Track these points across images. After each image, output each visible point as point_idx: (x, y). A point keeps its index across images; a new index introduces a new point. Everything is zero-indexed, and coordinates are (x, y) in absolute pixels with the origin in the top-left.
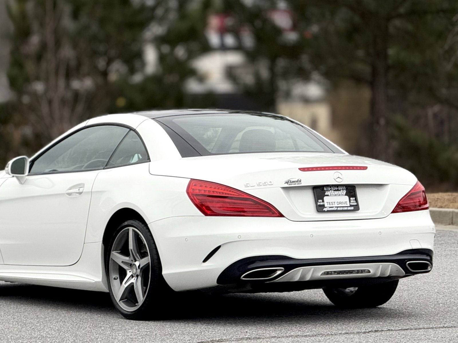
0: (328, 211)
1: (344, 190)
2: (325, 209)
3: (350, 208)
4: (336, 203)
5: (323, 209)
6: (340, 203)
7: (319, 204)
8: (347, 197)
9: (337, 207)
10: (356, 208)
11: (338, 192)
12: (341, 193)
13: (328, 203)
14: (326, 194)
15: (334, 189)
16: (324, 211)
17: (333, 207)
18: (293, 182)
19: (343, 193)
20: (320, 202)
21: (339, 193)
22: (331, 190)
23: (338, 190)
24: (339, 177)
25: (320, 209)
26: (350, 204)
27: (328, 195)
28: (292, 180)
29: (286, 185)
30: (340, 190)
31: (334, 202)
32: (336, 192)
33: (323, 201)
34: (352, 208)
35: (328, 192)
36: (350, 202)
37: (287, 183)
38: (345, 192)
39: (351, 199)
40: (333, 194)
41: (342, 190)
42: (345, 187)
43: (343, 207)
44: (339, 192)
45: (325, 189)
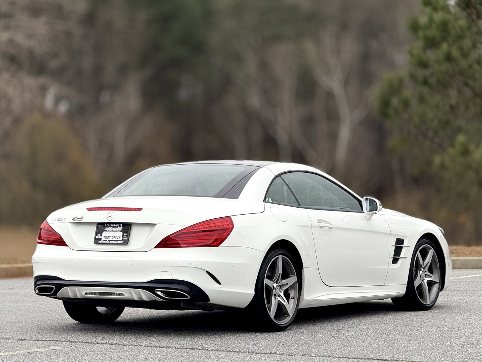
0: (102, 244)
1: (121, 227)
2: (100, 242)
3: (119, 242)
4: (111, 238)
5: (99, 241)
6: (115, 237)
7: (97, 237)
8: (122, 233)
9: (110, 241)
10: (125, 242)
11: (115, 228)
12: (117, 230)
13: (105, 237)
14: (105, 230)
15: (113, 226)
16: (99, 243)
17: (106, 240)
18: (78, 218)
19: (119, 230)
20: (99, 236)
21: (116, 230)
22: (110, 226)
23: (116, 227)
24: (110, 216)
25: (97, 241)
26: (122, 239)
27: (107, 231)
28: (78, 217)
29: (73, 221)
30: (118, 227)
31: (110, 237)
32: (114, 229)
33: (101, 235)
34: (122, 242)
35: (108, 228)
36: (123, 237)
37: (74, 219)
38: (121, 228)
39: (125, 234)
40: (111, 230)
41: (119, 227)
42: (121, 225)
43: (114, 241)
44: (117, 228)
45: (105, 225)
